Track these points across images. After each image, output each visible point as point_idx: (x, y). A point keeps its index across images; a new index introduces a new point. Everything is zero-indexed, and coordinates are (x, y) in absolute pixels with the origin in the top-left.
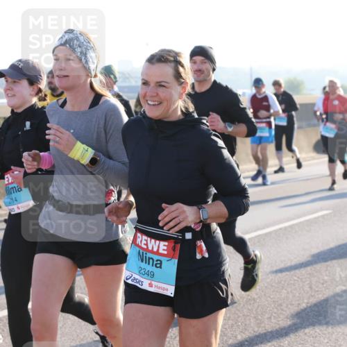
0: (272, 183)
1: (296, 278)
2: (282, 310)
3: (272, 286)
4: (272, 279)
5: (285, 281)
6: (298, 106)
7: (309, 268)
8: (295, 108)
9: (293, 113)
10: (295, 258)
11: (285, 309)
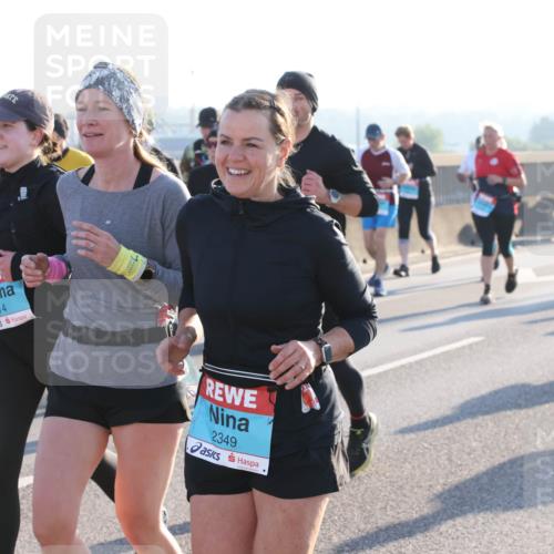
0: (391, 293)
1: (426, 445)
2: (405, 496)
3: (388, 457)
4: (388, 447)
5: (409, 450)
6: (435, 169)
7: (447, 428)
8: (432, 173)
9: (429, 179)
10: (426, 413)
11: (408, 494)
